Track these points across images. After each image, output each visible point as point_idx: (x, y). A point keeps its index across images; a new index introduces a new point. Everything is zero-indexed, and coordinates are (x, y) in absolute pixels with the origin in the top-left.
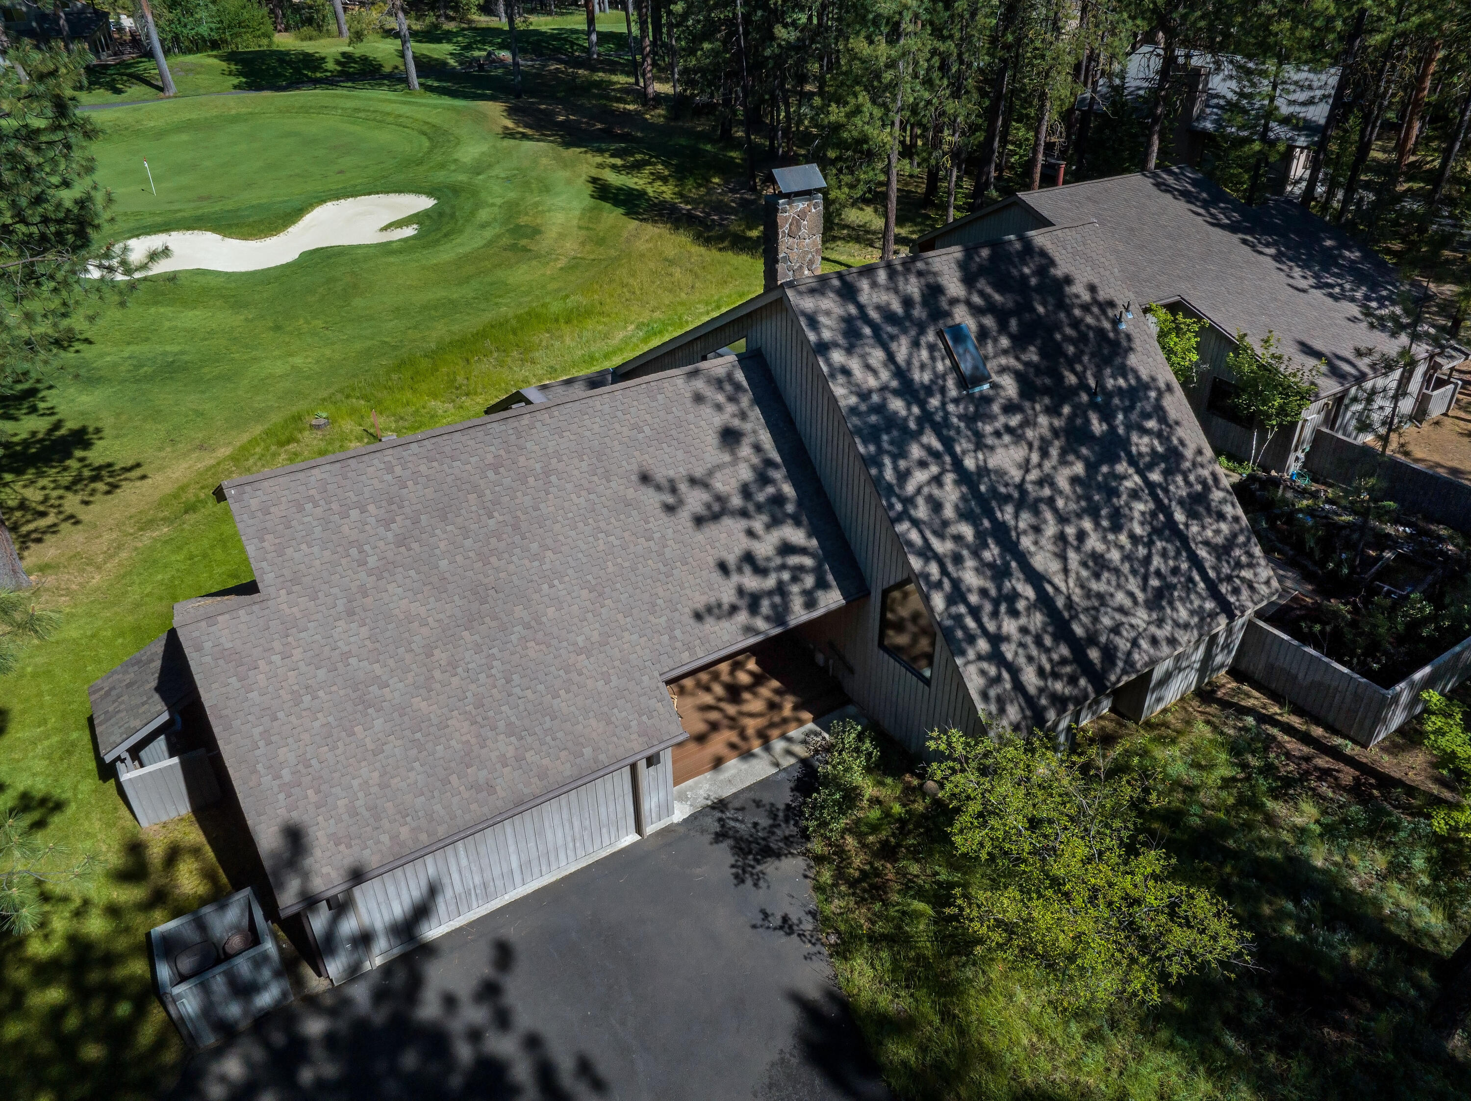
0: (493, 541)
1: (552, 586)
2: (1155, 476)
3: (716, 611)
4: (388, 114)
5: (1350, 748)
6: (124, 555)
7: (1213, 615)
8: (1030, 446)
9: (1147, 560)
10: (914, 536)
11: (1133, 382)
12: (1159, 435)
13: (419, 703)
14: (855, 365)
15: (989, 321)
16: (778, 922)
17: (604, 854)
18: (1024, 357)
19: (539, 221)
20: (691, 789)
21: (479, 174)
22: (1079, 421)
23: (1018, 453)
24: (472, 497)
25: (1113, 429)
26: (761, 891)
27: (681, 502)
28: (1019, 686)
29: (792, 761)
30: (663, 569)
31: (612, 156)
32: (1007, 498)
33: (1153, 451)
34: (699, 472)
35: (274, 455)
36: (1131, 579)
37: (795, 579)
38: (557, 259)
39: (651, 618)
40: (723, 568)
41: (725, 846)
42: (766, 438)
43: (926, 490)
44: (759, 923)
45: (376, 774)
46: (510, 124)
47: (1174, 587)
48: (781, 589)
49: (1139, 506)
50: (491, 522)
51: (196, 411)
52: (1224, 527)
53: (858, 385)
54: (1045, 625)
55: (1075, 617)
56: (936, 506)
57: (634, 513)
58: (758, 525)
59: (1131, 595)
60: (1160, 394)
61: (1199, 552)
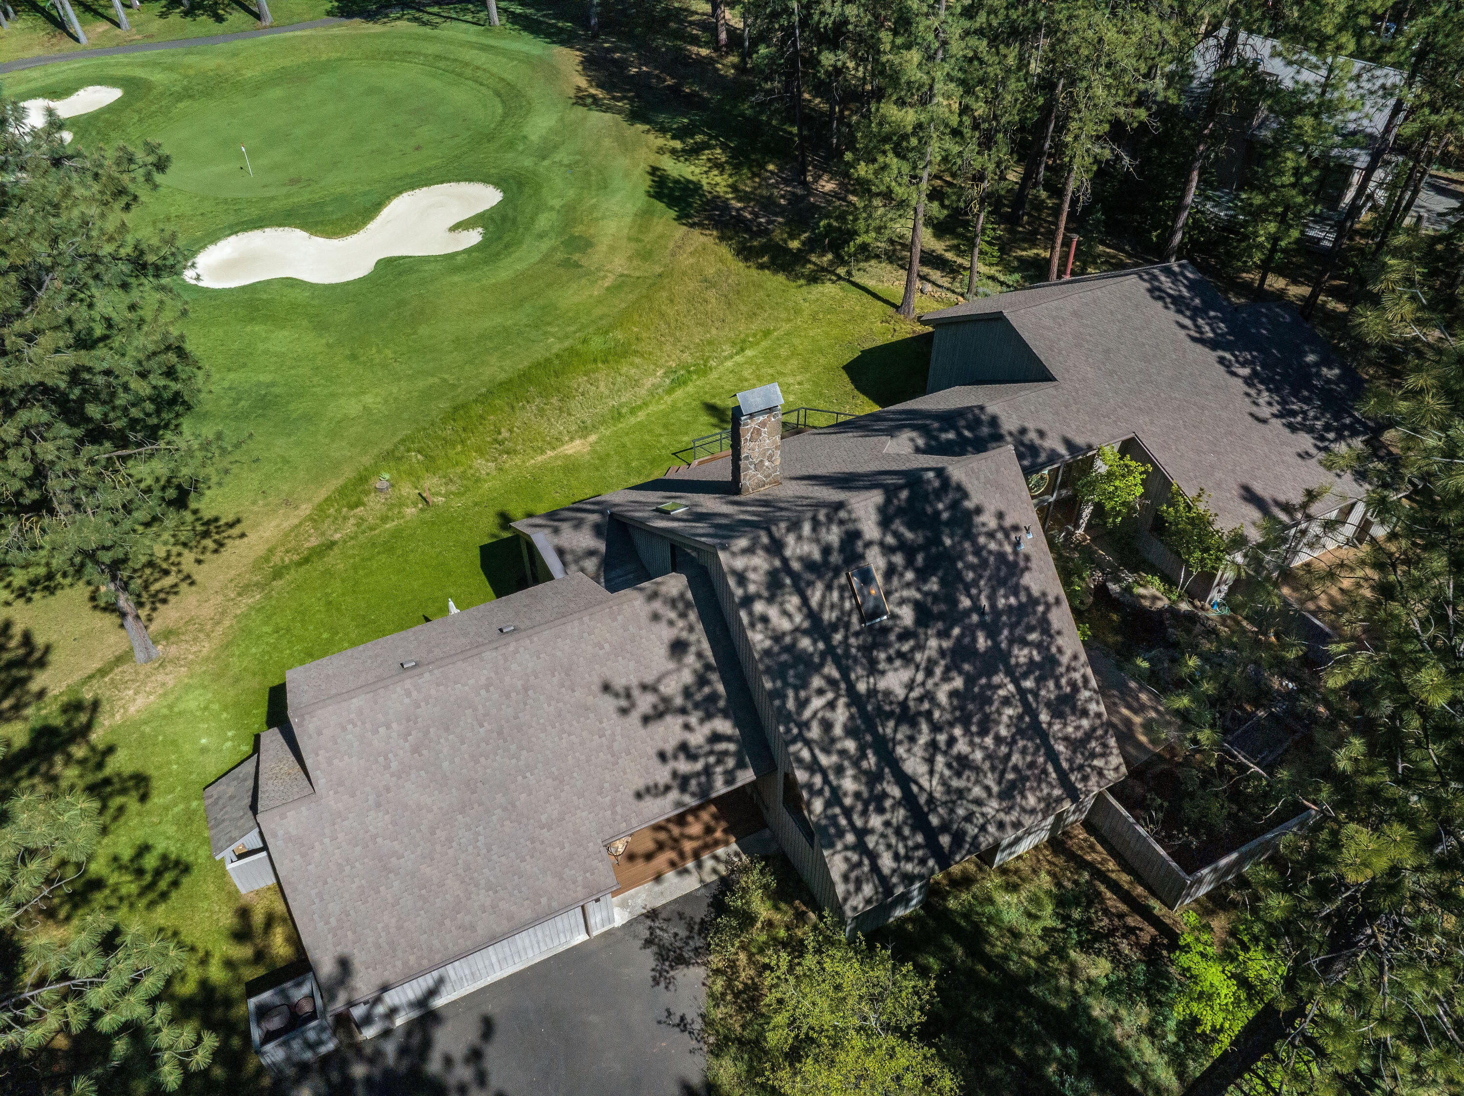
0: (483, 745)
1: (525, 777)
2: (1028, 684)
3: (653, 791)
4: (467, 64)
5: (1157, 907)
6: (227, 623)
7: (1059, 800)
8: (917, 668)
9: (1008, 756)
10: (805, 754)
11: (1024, 599)
12: (1039, 646)
13: (426, 870)
14: (773, 613)
15: (898, 559)
16: (677, 1020)
17: (561, 949)
18: (926, 588)
19: (592, 231)
20: (632, 897)
21: (544, 158)
22: (967, 640)
23: (905, 675)
24: (469, 712)
25: (996, 644)
26: (669, 994)
27: (633, 705)
28: (875, 868)
29: (714, 878)
30: (611, 759)
31: (674, 138)
32: (890, 715)
33: (1031, 659)
34: (649, 679)
35: (345, 518)
36: (989, 775)
37: (719, 762)
38: (605, 277)
39: (599, 798)
40: (662, 756)
41: (649, 952)
42: (706, 646)
43: (820, 715)
44: (663, 1019)
45: (394, 920)
46: (583, 82)
47: (1028, 779)
48: (708, 771)
49: (1009, 711)
50: (482, 730)
51: (283, 457)
52: (1085, 723)
53: (774, 630)
54: (906, 818)
55: (934, 810)
56: (827, 726)
57: (592, 715)
58: (693, 720)
59: (988, 789)
60: (1048, 607)
61: (1056, 747)
